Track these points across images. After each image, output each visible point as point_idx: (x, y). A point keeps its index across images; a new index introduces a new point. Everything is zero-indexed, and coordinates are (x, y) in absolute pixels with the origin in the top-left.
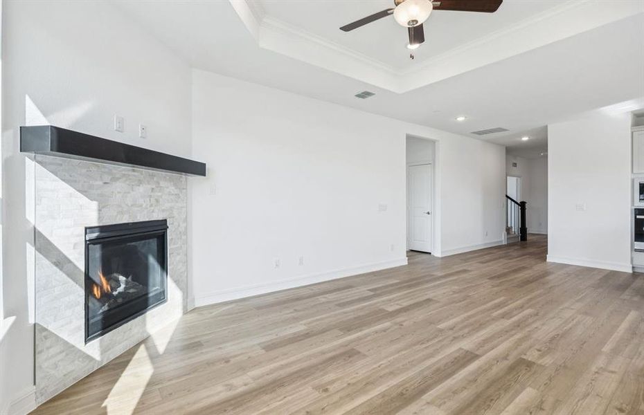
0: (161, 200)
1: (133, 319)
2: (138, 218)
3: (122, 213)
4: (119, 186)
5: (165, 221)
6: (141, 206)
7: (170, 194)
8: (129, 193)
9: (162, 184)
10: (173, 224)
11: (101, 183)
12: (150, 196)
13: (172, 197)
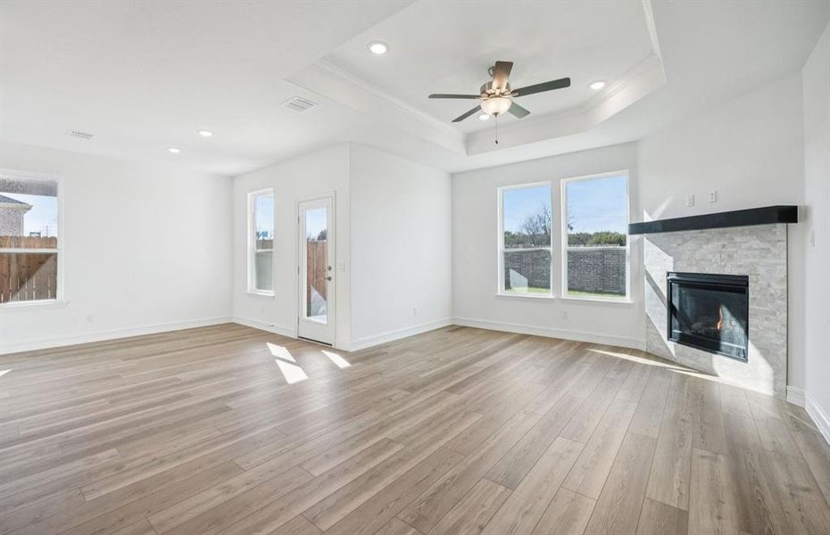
0: (735, 255)
1: (704, 350)
2: (707, 269)
3: (691, 265)
4: (690, 245)
5: (747, 277)
6: (711, 260)
7: (750, 248)
8: (697, 250)
9: (738, 239)
10: (756, 282)
11: (675, 245)
12: (721, 253)
13: (755, 252)
